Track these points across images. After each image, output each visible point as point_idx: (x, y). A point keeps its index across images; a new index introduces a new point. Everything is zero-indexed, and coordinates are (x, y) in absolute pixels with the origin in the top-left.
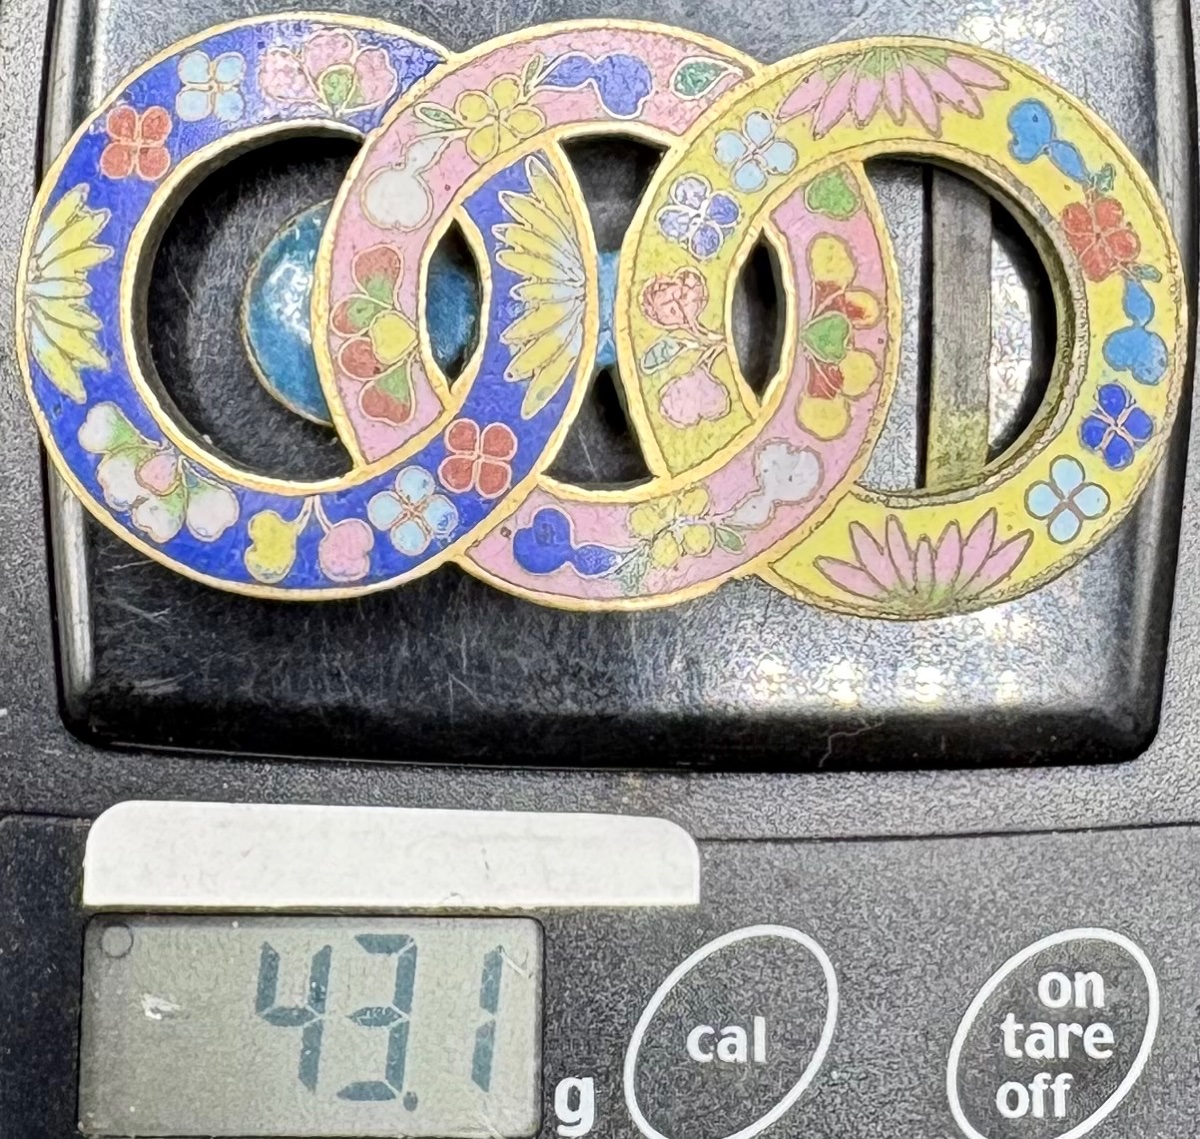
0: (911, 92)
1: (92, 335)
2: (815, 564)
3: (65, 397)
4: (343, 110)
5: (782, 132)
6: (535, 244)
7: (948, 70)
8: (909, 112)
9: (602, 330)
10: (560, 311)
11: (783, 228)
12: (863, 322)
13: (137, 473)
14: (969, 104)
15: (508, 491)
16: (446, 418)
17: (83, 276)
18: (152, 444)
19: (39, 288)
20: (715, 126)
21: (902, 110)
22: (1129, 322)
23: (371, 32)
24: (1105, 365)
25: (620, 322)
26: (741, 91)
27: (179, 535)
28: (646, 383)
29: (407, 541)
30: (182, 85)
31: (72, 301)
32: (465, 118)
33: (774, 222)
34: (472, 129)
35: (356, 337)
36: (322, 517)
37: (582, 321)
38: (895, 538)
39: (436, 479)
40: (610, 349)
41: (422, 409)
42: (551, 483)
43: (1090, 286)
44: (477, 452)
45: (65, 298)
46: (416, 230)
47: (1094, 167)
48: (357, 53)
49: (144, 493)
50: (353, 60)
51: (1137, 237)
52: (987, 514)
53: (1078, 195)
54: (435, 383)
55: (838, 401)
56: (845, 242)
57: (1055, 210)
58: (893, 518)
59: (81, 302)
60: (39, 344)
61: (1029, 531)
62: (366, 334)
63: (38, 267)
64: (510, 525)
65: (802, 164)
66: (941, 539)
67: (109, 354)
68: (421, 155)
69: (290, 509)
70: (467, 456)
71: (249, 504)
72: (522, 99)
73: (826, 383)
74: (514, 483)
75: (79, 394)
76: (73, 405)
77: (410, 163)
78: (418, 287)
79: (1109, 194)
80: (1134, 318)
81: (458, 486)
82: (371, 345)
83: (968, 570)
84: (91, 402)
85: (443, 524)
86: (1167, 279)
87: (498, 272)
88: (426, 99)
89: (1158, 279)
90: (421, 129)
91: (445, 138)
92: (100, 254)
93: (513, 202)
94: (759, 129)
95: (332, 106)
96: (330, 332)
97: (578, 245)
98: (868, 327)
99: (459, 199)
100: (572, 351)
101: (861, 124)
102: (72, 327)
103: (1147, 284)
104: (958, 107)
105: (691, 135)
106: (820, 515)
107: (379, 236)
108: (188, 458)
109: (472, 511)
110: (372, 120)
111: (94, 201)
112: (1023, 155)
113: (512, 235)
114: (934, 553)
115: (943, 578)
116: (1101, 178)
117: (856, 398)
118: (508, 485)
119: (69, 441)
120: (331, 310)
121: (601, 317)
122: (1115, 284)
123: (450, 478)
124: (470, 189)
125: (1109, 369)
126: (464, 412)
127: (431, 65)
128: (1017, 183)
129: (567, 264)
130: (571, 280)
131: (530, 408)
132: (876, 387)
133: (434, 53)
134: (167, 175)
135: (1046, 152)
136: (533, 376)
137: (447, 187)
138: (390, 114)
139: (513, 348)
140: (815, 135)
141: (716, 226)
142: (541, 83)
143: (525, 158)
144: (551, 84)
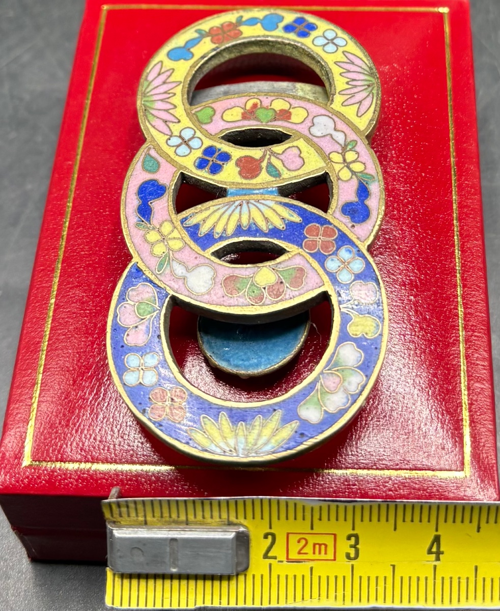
0: (162, 91)
1: (265, 420)
2: (359, 117)
3: (296, 432)
4: (157, 306)
5: (176, 133)
6: (223, 221)
7: (153, 81)
8: (170, 92)
11: (219, 131)
12: (259, 104)
14: (168, 73)
15: (335, 226)
16: (304, 253)
17: (235, 426)
18: (318, 386)
21: (169, 94)
22: (259, 24)
23: (120, 296)
28: (286, 176)
29: (358, 266)
30: (141, 383)
32: (164, 252)
33: (216, 134)
34: (169, 249)
35: (266, 294)
37: (259, 201)
38: (348, 92)
39: (330, 255)
41: (298, 262)
42: (331, 211)
43: (243, 35)
44: (318, 240)
46: (216, 271)
47: (196, 35)
48: (129, 302)
49: (342, 389)
50: (133, 303)
51: (225, 23)
52: (337, 64)
53: (207, 40)
54: (287, 258)
55: (291, 110)
56: (226, 110)
57: (214, 46)
58: (339, 93)
59: (248, 427)
60: (268, 448)
61: (343, 52)
62: (264, 288)
63: (231, 451)
64: (350, 225)
65: (191, 126)
66: (348, 78)
67: (274, 410)
68: (179, 270)
69: (347, 318)
71: (345, 337)
72: (157, 230)
73: (285, 115)
74: (331, 224)
76: (300, 427)
77: (184, 274)
78: (242, 268)
79: (207, 31)
81: (333, 246)
82: (269, 286)
83: (359, 70)
84: (299, 419)
85: (350, 252)
86: (242, 14)
87: (236, 235)
88: (154, 270)
89: (242, 17)
90: (168, 271)
91: (173, 260)
93: (204, 230)
94: (175, 141)
95: (154, 312)
96: (263, 305)
98: (261, 102)
99: (202, 252)
100: (272, 204)
101: (175, 107)
102: (261, 431)
103: (244, 20)
104: (169, 76)
107: (218, 286)
108: (325, 368)
109: (343, 239)
112: (191, 56)
113: (219, 229)
114: (353, 80)
116: (200, 33)
117: (291, 105)
120: (252, 305)
122: (243, 28)
123: (330, 249)
124: (197, 248)
125: (277, 30)
126: (300, 246)
127: (138, 269)
128: (203, 57)
129: (233, 207)
131: (297, 219)
133: (132, 268)
135: (189, 49)
136: (283, 219)
137: (196, 258)
138: (160, 284)
139: (271, 227)
140: (179, 121)
141: (217, 154)
142: (150, 223)
143: (184, 227)
144: (150, 218)
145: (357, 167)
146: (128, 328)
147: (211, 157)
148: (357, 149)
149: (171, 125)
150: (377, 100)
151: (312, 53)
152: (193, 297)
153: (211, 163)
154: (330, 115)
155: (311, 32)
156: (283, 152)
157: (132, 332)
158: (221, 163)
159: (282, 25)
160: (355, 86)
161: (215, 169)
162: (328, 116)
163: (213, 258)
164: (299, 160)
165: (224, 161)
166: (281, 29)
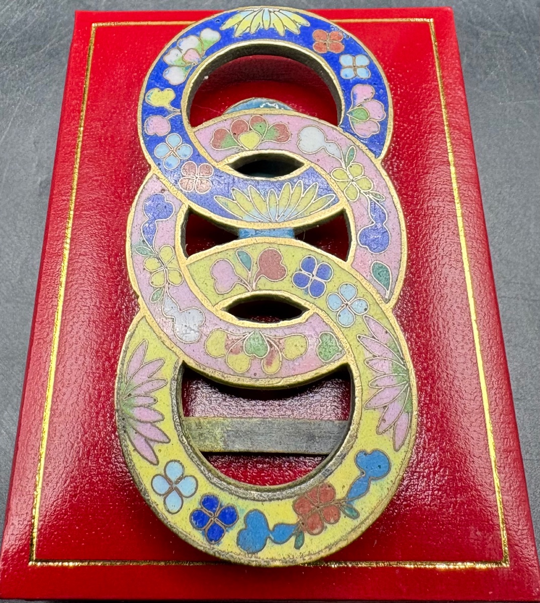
2: (144, 340)
3: (223, 23)
4: (350, 116)
6: (294, 199)
7: (401, 413)
9: (256, 230)
10: (264, 211)
12: (265, 364)
13: (191, 49)
15: (181, 191)
16: (214, 163)
17: (272, 26)
18: (202, 53)
19: (267, 13)
20: (358, 284)
22: (271, 526)
24: (247, 511)
25: (259, 239)
26: (377, 297)
27: (166, 64)
28: (231, 253)
29: (160, 149)
30: (354, 56)
31: (261, 23)
32: (351, 167)
33: (313, 315)
34: (346, 170)
35: (249, 125)
37: (260, 221)
38: (156, 384)
39: (187, 160)
40: (247, 234)
41: (217, 153)
42: (185, 209)
43: (291, 502)
44: (199, 177)
45: (262, 21)
46: (298, 148)
48: (376, 121)
50: (372, 120)
52: (168, 438)
53: (341, 493)
54: (229, 158)
56: (305, 354)
58: (167, 382)
59: (261, 26)
61: (158, 462)
62: (250, 129)
63: (274, 12)
64: (166, 192)
66: (155, 410)
67: (240, 37)
68: (332, 149)
69: (176, 103)
70: (198, 172)
71: (178, 88)
72: (362, 192)
75: (224, 28)
76: (219, 25)
77: (328, 144)
78: (272, 150)
80: (274, 530)
82: (246, 131)
83: (140, 427)
84: (220, 32)
85: (168, 164)
88: (358, 150)
89: (297, 547)
90: (344, 149)
91: (340, 158)
92: (281, 32)
93: (313, 189)
94: (359, 307)
95: (351, 112)
96: (251, 115)
97: (296, 218)
98: (262, 367)
99: (313, 165)
100: (246, 218)
102: (251, 24)
103: (293, 539)
105: (353, 272)
106: (168, 343)
107: (295, 133)
108: (197, 66)
110: (347, 128)
111: (303, 29)
112: (359, 460)
113: (297, 190)
114: (148, 407)
115: (136, 413)
116: (352, 509)
117: (226, 361)
118: (184, 191)
119: (206, 25)
120: (261, 115)
121: (262, 230)
122: (292, 518)
123: (187, 166)
124: (319, 170)
125: (245, 514)
126: (216, 170)
127: (373, 152)
129: (287, 214)
130: (278, 216)
133: (380, 153)
134: (316, 52)
135: (362, 474)
136: (233, 200)
137: (318, 160)
138: (350, 136)
139: (246, 191)
141: (309, 285)
142: (371, 200)
143: (335, 194)
144: (371, 204)
145: (152, 264)
146: (373, 98)
147: (315, 280)
152: (317, 124)
153: (314, 273)
155: (199, 507)
156: (234, 286)
158: (304, 272)
159: (239, 525)
160: (147, 395)
161: (308, 264)
162: (181, 341)
163: (302, 160)
164: (216, 275)
165: (299, 274)
166: (240, 514)
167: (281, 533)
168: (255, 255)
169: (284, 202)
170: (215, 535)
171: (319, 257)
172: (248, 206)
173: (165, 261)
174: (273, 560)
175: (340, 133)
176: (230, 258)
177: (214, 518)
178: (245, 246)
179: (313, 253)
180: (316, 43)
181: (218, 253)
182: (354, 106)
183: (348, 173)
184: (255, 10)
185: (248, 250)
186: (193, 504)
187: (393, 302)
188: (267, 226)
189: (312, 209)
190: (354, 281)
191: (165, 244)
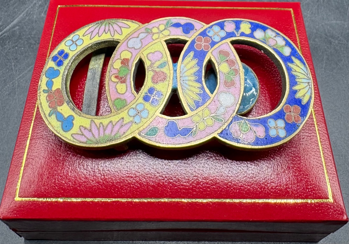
0: (97, 131)
1: (293, 70)
2: (130, 27)
3: (296, 57)
4: (243, 121)
5: (131, 119)
6: (192, 89)
7: (87, 138)
8: (98, 126)
9: (176, 70)
10: (186, 74)
11: (133, 95)
12: (116, 75)
13: (277, 42)
14: (83, 129)
15: (196, 37)
17: (298, 83)
18: (275, 47)
19: (308, 81)
20: (148, 119)
21: (100, 126)
22: (53, 80)
23: (238, 142)
24: (60, 70)
25: (172, 72)
26: (142, 128)
27: (266, 30)
28: (166, 59)
29: (217, 29)
30: (284, 128)
31: (299, 77)
32: (212, 119)
33: (135, 96)
34: (210, 116)
35: (233, 68)
36: (236, 33)
37: (181, 72)
38: (112, 33)
39: (212, 39)
40: (174, 66)
41: (216, 53)
42: (187, 39)
43: (60, 87)
44: (203, 44)
45: (301, 78)
46: (221, 92)
47: (54, 116)
48: (241, 136)
49: (274, 38)
50: (242, 134)
51: (47, 99)
52: (92, 39)
53: (59, 109)
54: (214, 58)
55: (122, 58)
56: (118, 92)
57: (65, 104)
59: (297, 77)
60: (305, 69)
61: (84, 36)
62: (230, 68)
63: (309, 85)
64: (195, 31)
65: (127, 111)
66: (103, 33)
67: (288, 66)
68: (222, 110)
69: (243, 34)
70: (206, 44)
71: (251, 35)
72: (197, 124)
73: (125, 61)
74: (195, 39)
75: (293, 58)
76: (294, 56)
77: (224, 108)
78: (220, 78)
79: (51, 109)
80: (51, 81)
81: (207, 38)
82: (229, 66)
84: (290, 56)
85: (209, 31)
86: (41, 90)
87: (201, 82)
88: (222, 124)
89: (44, 90)
90: (222, 116)
91: (216, 114)
92: (296, 88)
93: (197, 98)
94: (137, 119)
95: (246, 122)
96: (239, 69)
97: (182, 89)
98: (114, 74)
99: (212, 99)
100: (183, 65)
101: (111, 122)
102: (298, 72)
103: (47, 89)
104: (85, 128)
105: (155, 116)
107: (230, 90)
108: (266, 44)
109: (204, 34)
110: (235, 119)
111: (300, 100)
112: (70, 117)
113: (198, 91)
114: (104, 31)
116: (53, 114)
117: (118, 59)
118: (196, 38)
119: (293, 49)
121: (176, 73)
122: (54, 88)
123: (209, 40)
124: (209, 102)
126: (207, 52)
127: (221, 133)
129: (185, 85)
130: (183, 81)
131: (192, 54)
132: (113, 62)
133: (221, 137)
134: (284, 106)
135: (65, 119)
136: (192, 60)
137: (215, 102)
138: (230, 120)
139: (196, 65)
140: (123, 118)
141: (149, 94)
142: (193, 128)
143: (196, 109)
144: (190, 128)
145: (162, 27)
146: (256, 136)
147: (151, 97)
148: (150, 28)
149: (125, 122)
150: (120, 20)
151: (81, 51)
152: (236, 103)
153: (155, 97)
154: (127, 40)
155: (65, 52)
156: (150, 61)
157: (258, 134)
158: (155, 92)
159: (56, 68)
160: (109, 30)
162: (128, 41)
163: (214, 93)
164: (156, 53)
165: (154, 90)
166: (60, 67)
167: (50, 84)
168: (165, 70)
169: (191, 83)
170: (55, 59)
171: (162, 100)
172: (189, 66)
173: (162, 32)
174: (41, 81)
175: (232, 114)
176: (163, 59)
177: (60, 58)
178: (169, 65)
179: (164, 97)
180: (291, 107)
181: (166, 54)
182: (250, 125)
183: (208, 117)
184: (309, 75)
185: (167, 67)
186: (67, 50)
187: (139, 137)
188: (178, 75)
189: (187, 97)
190: (150, 117)
191: (170, 32)
